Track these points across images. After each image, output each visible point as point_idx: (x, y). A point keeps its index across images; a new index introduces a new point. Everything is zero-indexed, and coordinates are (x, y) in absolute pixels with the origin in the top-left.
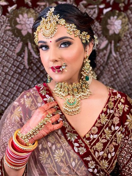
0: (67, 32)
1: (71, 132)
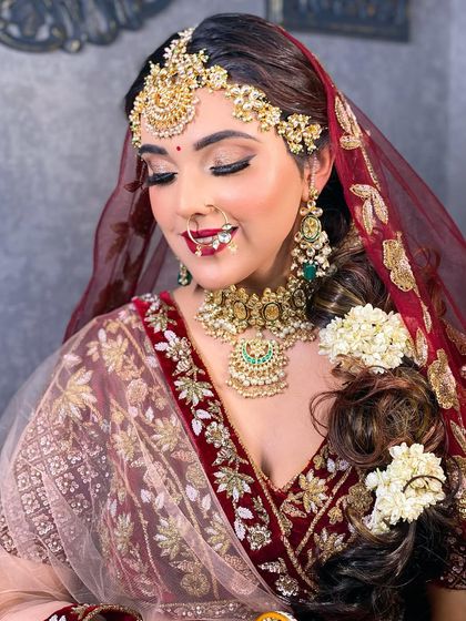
0: (234, 114)
1: (233, 466)
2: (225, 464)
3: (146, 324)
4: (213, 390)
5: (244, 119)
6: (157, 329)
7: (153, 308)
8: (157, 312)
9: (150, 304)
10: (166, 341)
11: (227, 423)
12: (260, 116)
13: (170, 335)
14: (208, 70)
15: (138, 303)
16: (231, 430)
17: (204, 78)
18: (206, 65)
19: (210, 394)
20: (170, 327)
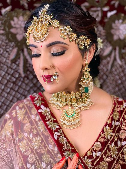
0: (61, 36)
1: (69, 150)
2: (66, 150)
3: (34, 104)
4: (59, 126)
5: (64, 38)
6: (38, 105)
7: (36, 98)
8: (38, 99)
9: (35, 97)
10: (41, 109)
11: (65, 137)
12: (70, 37)
13: (42, 107)
14: (52, 21)
15: (31, 97)
16: (67, 139)
17: (52, 23)
18: (52, 19)
19: (58, 127)
20: (42, 104)
